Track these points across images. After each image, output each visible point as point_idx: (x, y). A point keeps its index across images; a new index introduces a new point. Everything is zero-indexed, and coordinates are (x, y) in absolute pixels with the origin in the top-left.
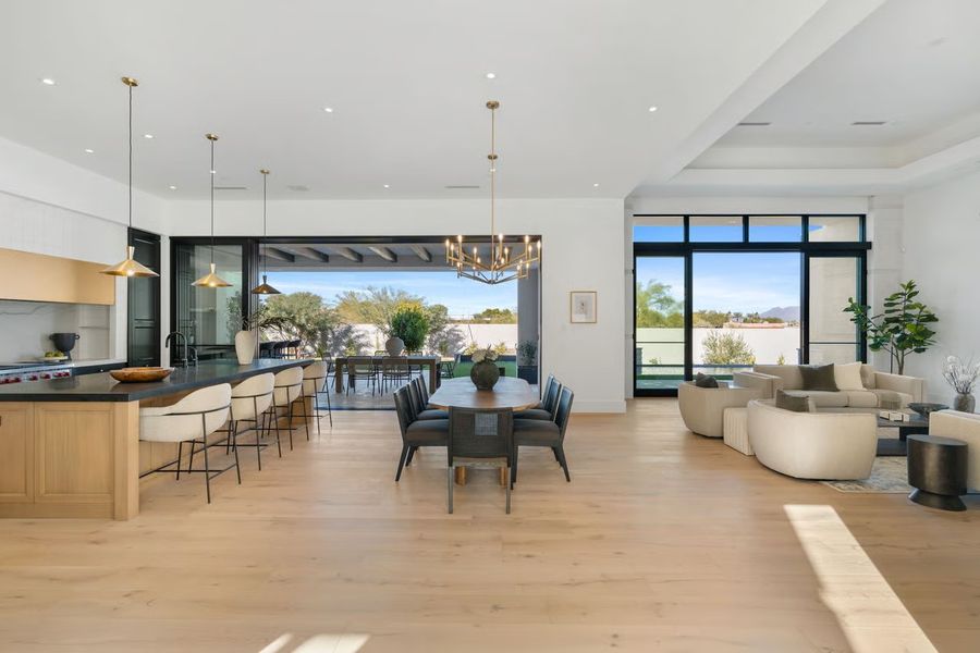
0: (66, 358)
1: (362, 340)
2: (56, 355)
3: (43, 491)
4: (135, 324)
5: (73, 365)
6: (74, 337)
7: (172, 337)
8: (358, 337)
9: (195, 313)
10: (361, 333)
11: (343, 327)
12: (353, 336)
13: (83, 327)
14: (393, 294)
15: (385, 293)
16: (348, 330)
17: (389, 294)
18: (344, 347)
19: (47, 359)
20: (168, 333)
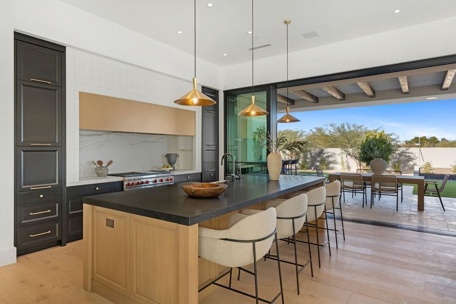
0: (172, 169)
1: (331, 159)
2: (167, 167)
3: (135, 291)
4: (206, 148)
5: (176, 173)
6: (177, 156)
7: (225, 157)
8: (328, 157)
9: (237, 141)
10: (329, 154)
11: (317, 150)
12: (324, 156)
13: (180, 150)
14: (349, 128)
15: (343, 127)
16: (321, 152)
17: (346, 127)
18: (318, 164)
19: (163, 169)
20: (223, 154)
